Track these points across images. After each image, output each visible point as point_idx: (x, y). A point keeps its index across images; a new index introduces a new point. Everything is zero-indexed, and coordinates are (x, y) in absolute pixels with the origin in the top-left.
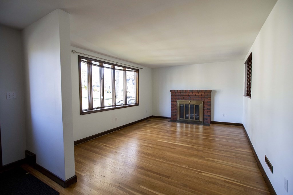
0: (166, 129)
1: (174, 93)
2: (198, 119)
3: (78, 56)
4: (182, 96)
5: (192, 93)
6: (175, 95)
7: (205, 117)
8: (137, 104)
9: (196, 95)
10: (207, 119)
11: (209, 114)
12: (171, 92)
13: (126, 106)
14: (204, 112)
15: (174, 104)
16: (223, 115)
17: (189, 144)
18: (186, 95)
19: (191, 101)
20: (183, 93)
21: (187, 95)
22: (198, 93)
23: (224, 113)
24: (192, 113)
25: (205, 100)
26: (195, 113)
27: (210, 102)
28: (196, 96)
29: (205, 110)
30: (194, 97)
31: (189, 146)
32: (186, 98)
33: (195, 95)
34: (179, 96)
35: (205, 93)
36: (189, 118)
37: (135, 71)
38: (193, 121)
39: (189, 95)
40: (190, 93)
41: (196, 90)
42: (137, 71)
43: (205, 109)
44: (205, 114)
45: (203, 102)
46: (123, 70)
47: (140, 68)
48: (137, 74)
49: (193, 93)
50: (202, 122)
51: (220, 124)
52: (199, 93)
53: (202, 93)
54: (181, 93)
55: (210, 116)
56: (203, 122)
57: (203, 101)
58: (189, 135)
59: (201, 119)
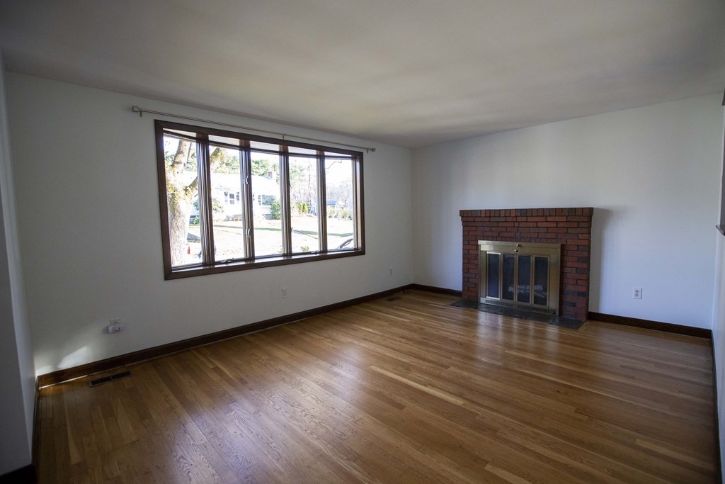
0: (427, 329)
1: (472, 219)
2: (544, 301)
3: (155, 120)
4: (493, 229)
5: (524, 219)
6: (476, 223)
7: (568, 298)
8: (359, 252)
9: (539, 225)
10: (574, 305)
11: (584, 289)
12: (462, 217)
13: (325, 254)
14: (566, 281)
15: (471, 252)
16: (634, 293)
17: (460, 396)
18: (505, 224)
19: (523, 244)
20: (497, 219)
21: (509, 225)
22: (543, 219)
23: (639, 289)
24: (523, 281)
25: (569, 242)
26: (536, 284)
27: (588, 249)
28: (537, 230)
29: (569, 275)
30: (531, 230)
31: (460, 402)
32: (506, 234)
33: (535, 225)
34: (487, 229)
35: (569, 219)
36: (516, 298)
37: (352, 158)
38: (527, 307)
39: (517, 224)
40: (519, 219)
41: (538, 210)
42: (357, 156)
43: (567, 270)
44: (569, 288)
45: (563, 247)
46: (316, 156)
47: (368, 150)
48: (358, 164)
49: (529, 220)
50: (557, 313)
51: (623, 324)
52: (549, 219)
53: (557, 219)
54: (492, 219)
55: (585, 295)
56: (561, 313)
57: (562, 245)
58: (484, 360)
59: (553, 303)
